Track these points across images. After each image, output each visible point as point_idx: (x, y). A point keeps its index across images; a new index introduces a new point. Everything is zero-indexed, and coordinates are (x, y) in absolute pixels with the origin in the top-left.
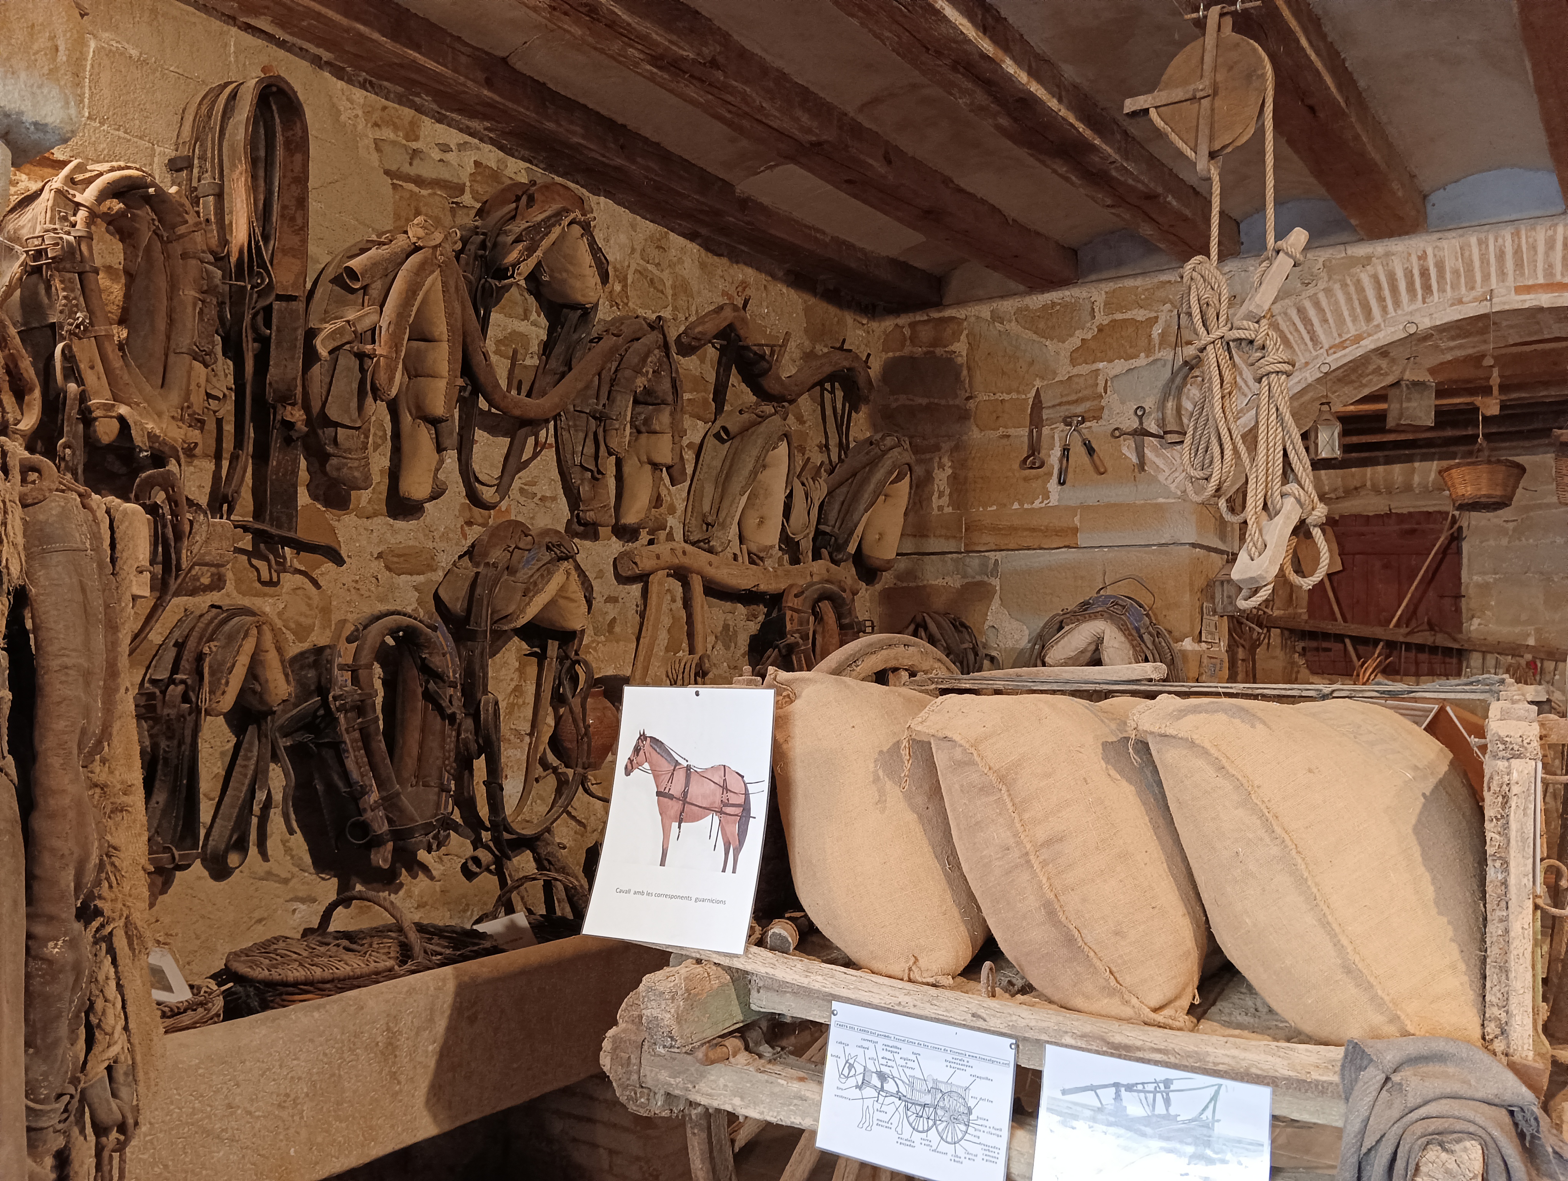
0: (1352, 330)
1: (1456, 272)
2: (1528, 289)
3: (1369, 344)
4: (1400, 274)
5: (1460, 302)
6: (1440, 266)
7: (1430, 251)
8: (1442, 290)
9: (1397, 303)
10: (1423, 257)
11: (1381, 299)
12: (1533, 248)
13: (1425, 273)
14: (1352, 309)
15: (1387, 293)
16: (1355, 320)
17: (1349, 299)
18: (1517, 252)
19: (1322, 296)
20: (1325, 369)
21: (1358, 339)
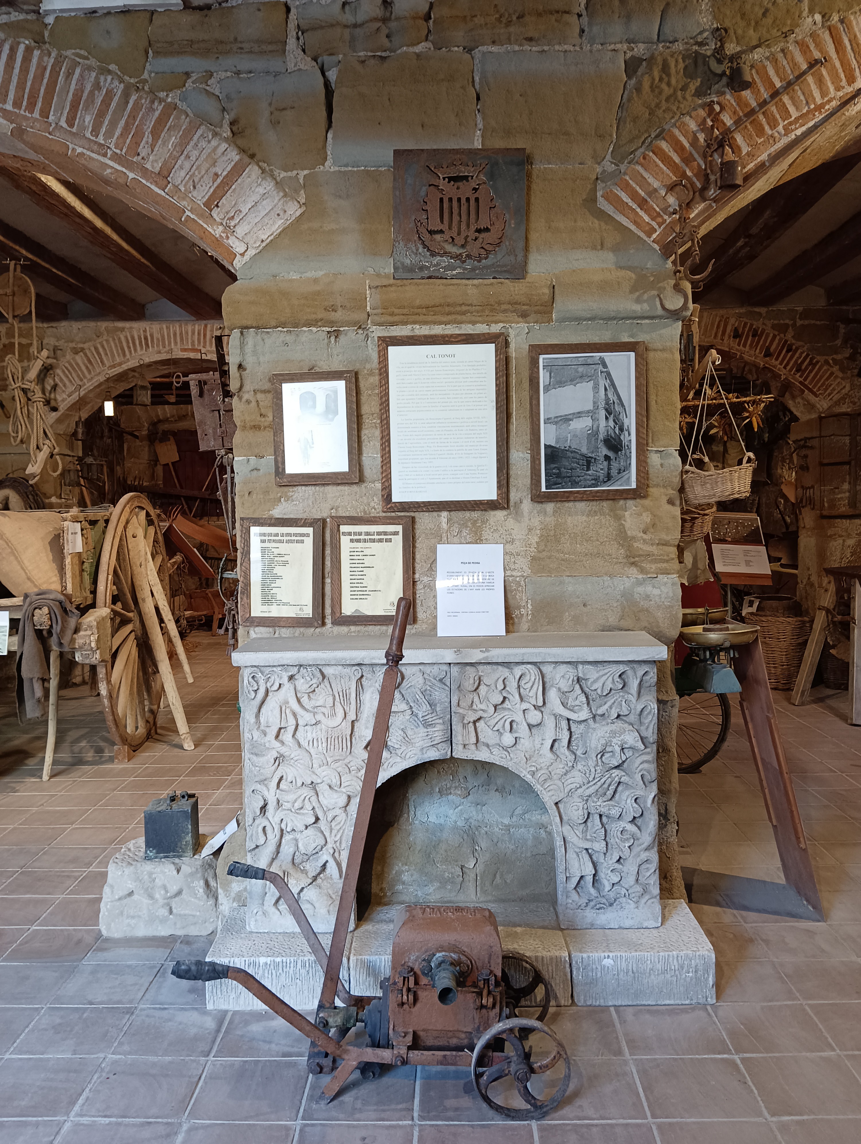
0: (118, 360)
1: (158, 339)
2: (185, 350)
3: (125, 367)
4: (136, 337)
5: (159, 352)
6: (152, 336)
7: (148, 329)
8: (153, 347)
9: (135, 350)
10: (145, 331)
11: (129, 347)
12: (187, 333)
13: (146, 338)
14: (117, 351)
15: (131, 345)
16: (119, 355)
17: (116, 346)
18: (181, 334)
19: (104, 343)
20: (107, 376)
21: (120, 364)
